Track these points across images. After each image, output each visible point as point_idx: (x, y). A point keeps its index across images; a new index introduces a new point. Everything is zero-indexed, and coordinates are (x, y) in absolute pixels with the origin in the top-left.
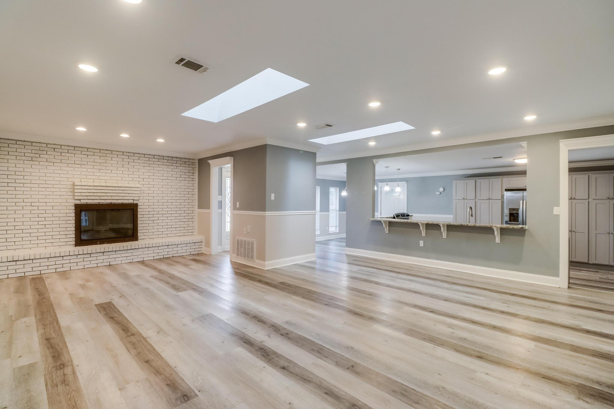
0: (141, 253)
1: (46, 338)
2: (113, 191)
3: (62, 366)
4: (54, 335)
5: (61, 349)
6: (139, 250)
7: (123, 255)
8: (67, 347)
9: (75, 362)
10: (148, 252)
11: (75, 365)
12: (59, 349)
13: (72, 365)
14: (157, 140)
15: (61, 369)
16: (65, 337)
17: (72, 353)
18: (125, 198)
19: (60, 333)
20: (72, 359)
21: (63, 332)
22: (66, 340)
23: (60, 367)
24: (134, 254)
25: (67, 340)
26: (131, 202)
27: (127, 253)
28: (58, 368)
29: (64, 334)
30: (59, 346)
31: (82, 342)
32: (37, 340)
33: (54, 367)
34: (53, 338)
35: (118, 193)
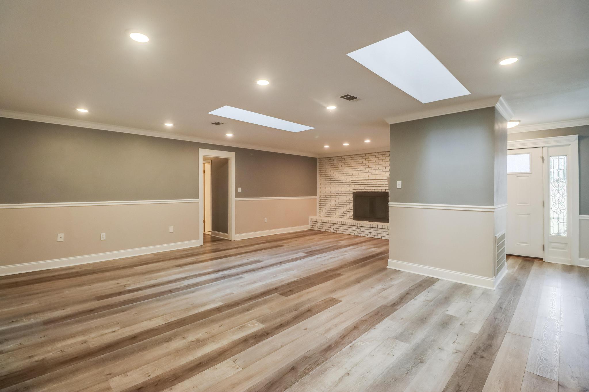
0: (380, 232)
2: (371, 183)
6: (379, 230)
7: (368, 231)
10: (385, 233)
14: (365, 141)
18: (379, 188)
24: (375, 232)
26: (384, 191)
27: (371, 230)
35: (374, 184)
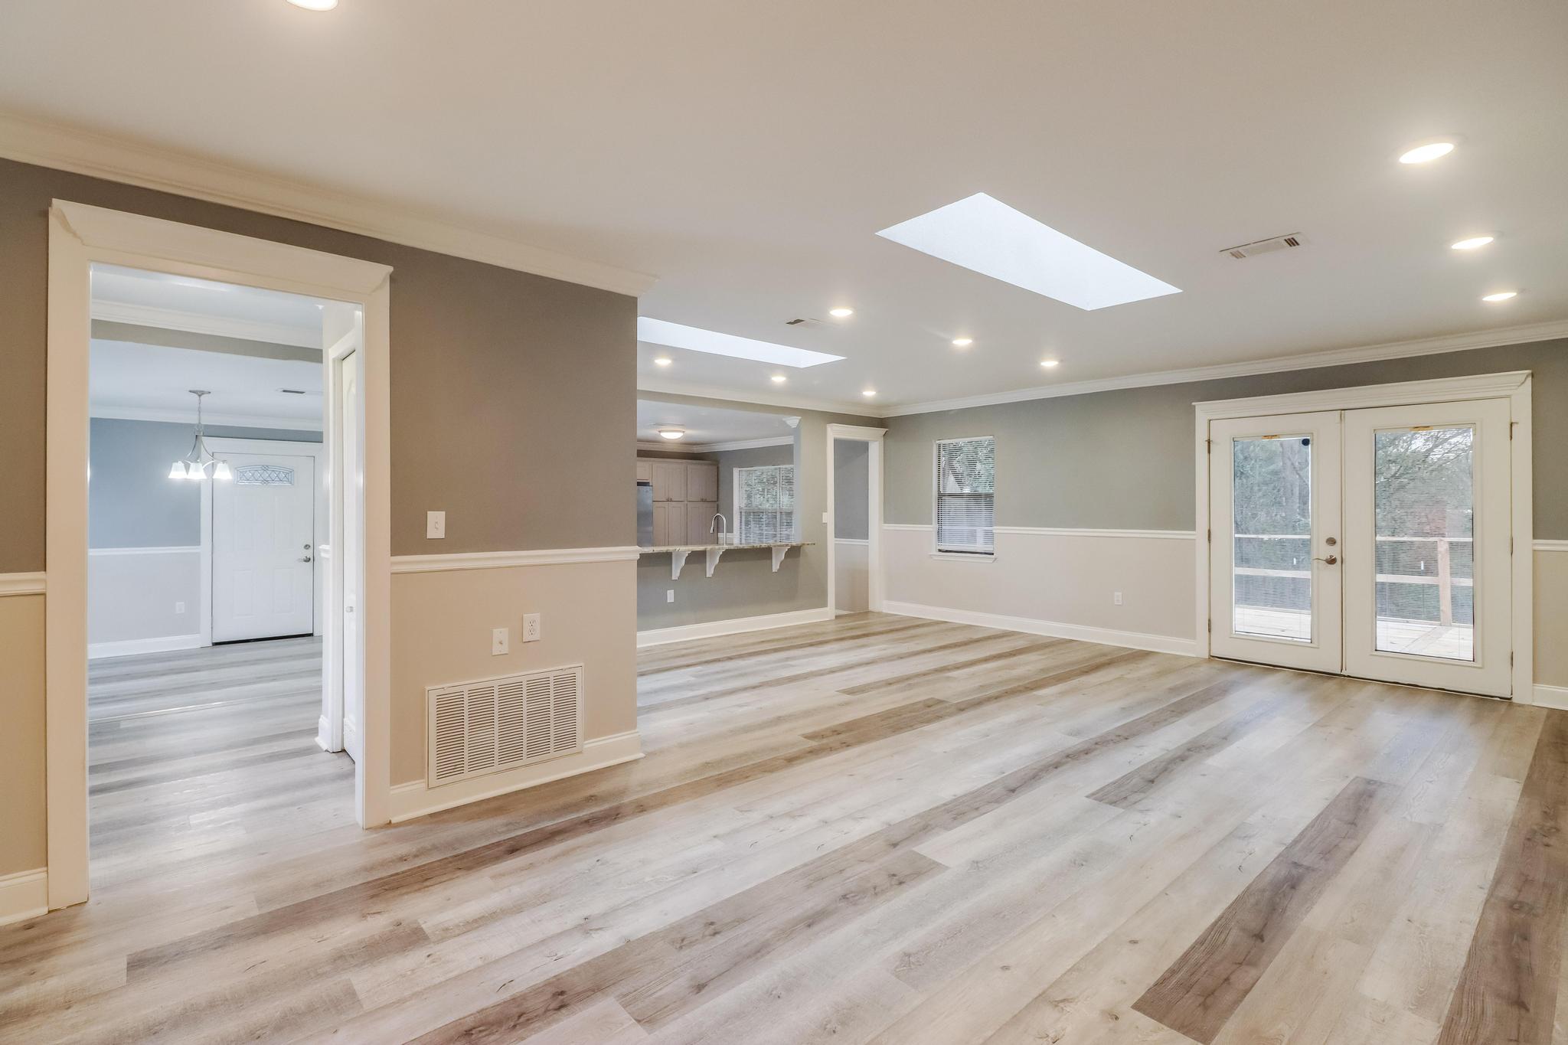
1: (1523, 1012)
3: (1516, 906)
4: (1491, 1005)
5: (1494, 943)
8: (1475, 939)
9: (1481, 896)
11: (1486, 891)
12: (1500, 947)
13: (1491, 894)
15: (1522, 904)
16: (1459, 970)
17: (1475, 918)
19: (1465, 1000)
20: (1483, 903)
21: (1452, 994)
22: (1462, 961)
23: (1521, 907)
25: (1457, 959)
28: (1527, 909)
29: (1453, 985)
30: (1496, 960)
31: (1426, 926)
32: (1557, 1025)
33: (1536, 916)
34: (1498, 995)
